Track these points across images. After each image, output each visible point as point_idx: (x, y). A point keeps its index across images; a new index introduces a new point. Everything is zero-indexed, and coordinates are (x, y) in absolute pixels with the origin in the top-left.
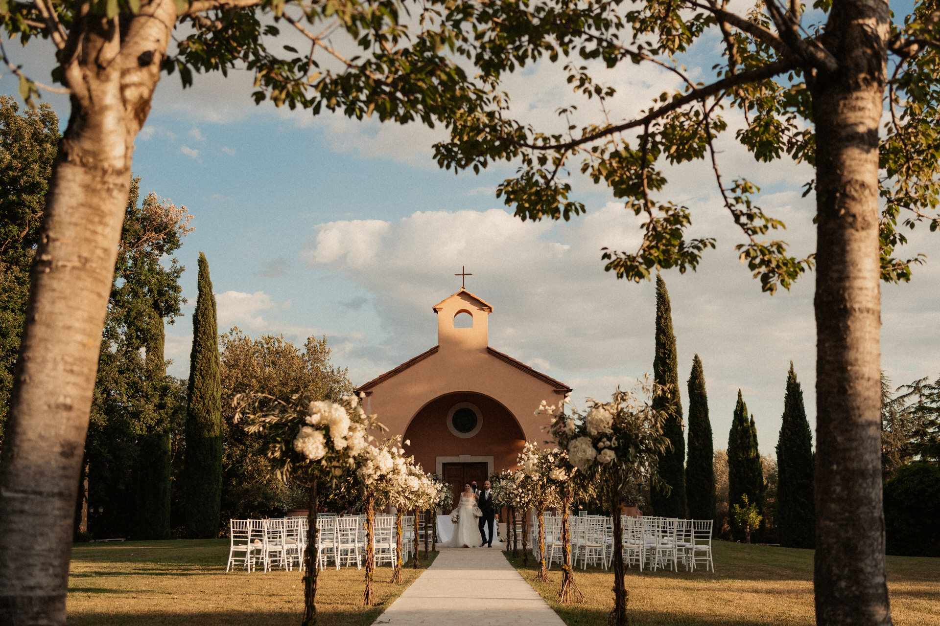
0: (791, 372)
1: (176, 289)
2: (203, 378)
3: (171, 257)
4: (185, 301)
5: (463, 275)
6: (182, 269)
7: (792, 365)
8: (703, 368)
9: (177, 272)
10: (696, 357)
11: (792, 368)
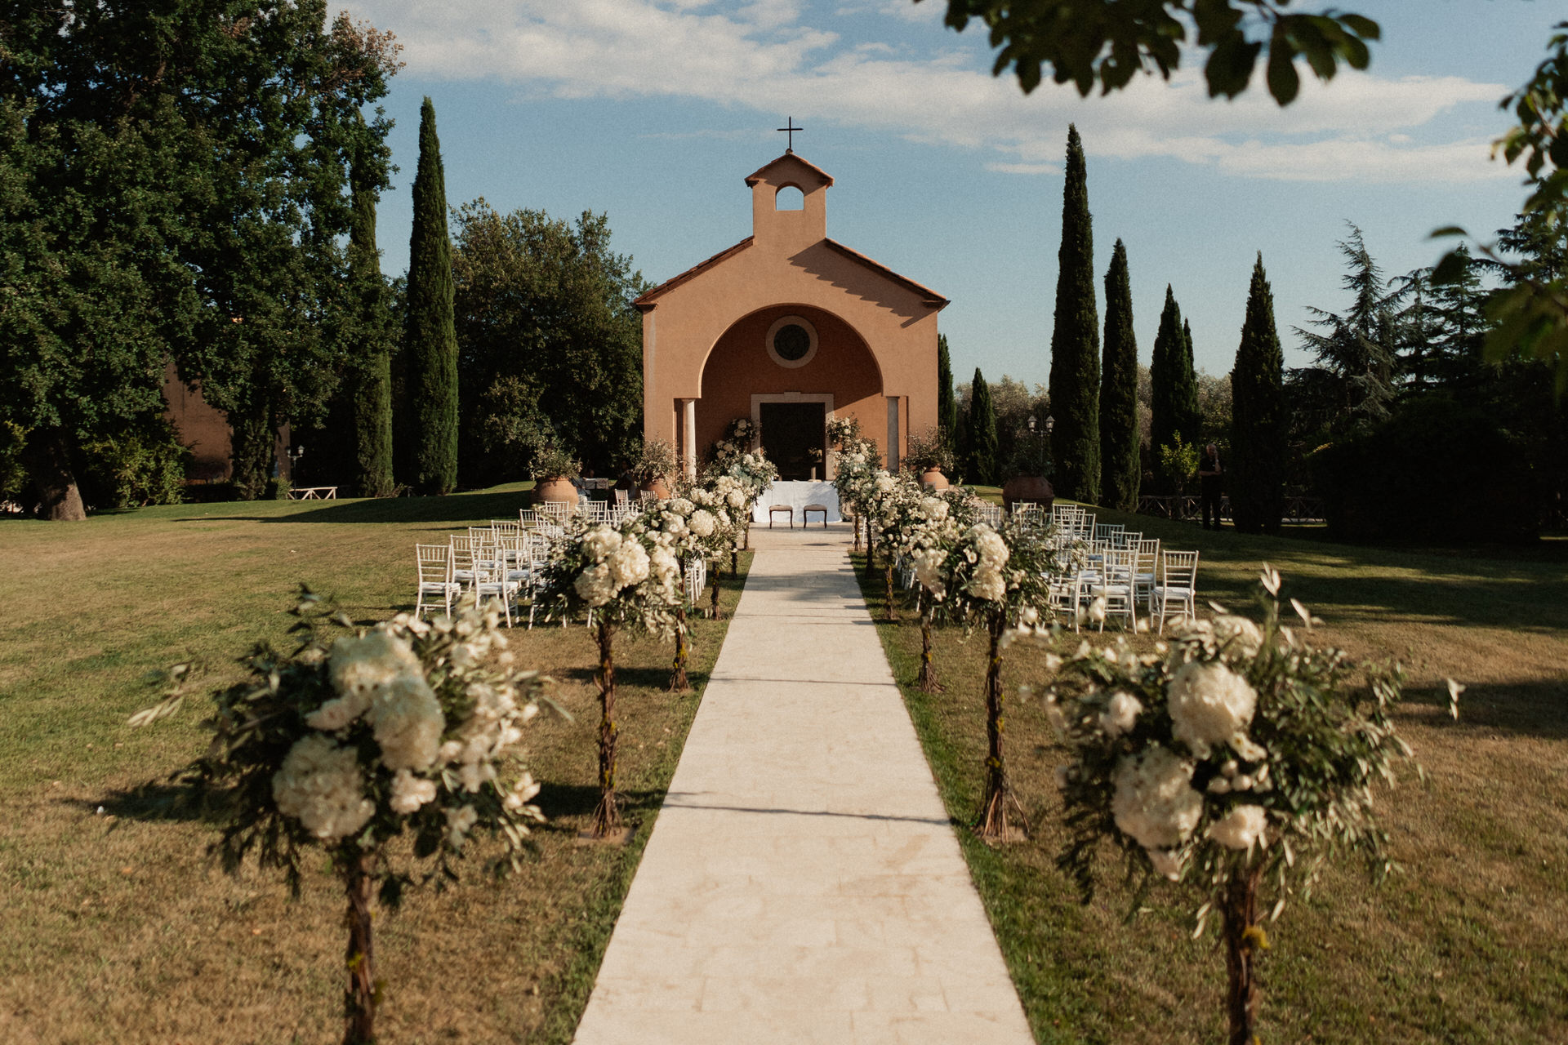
0: (1259, 266)
1: (384, 152)
2: (428, 273)
3: (374, 106)
4: (396, 169)
5: (790, 130)
6: (390, 125)
7: (1260, 257)
8: (1128, 258)
9: (384, 128)
10: (1119, 242)
11: (1259, 261)
